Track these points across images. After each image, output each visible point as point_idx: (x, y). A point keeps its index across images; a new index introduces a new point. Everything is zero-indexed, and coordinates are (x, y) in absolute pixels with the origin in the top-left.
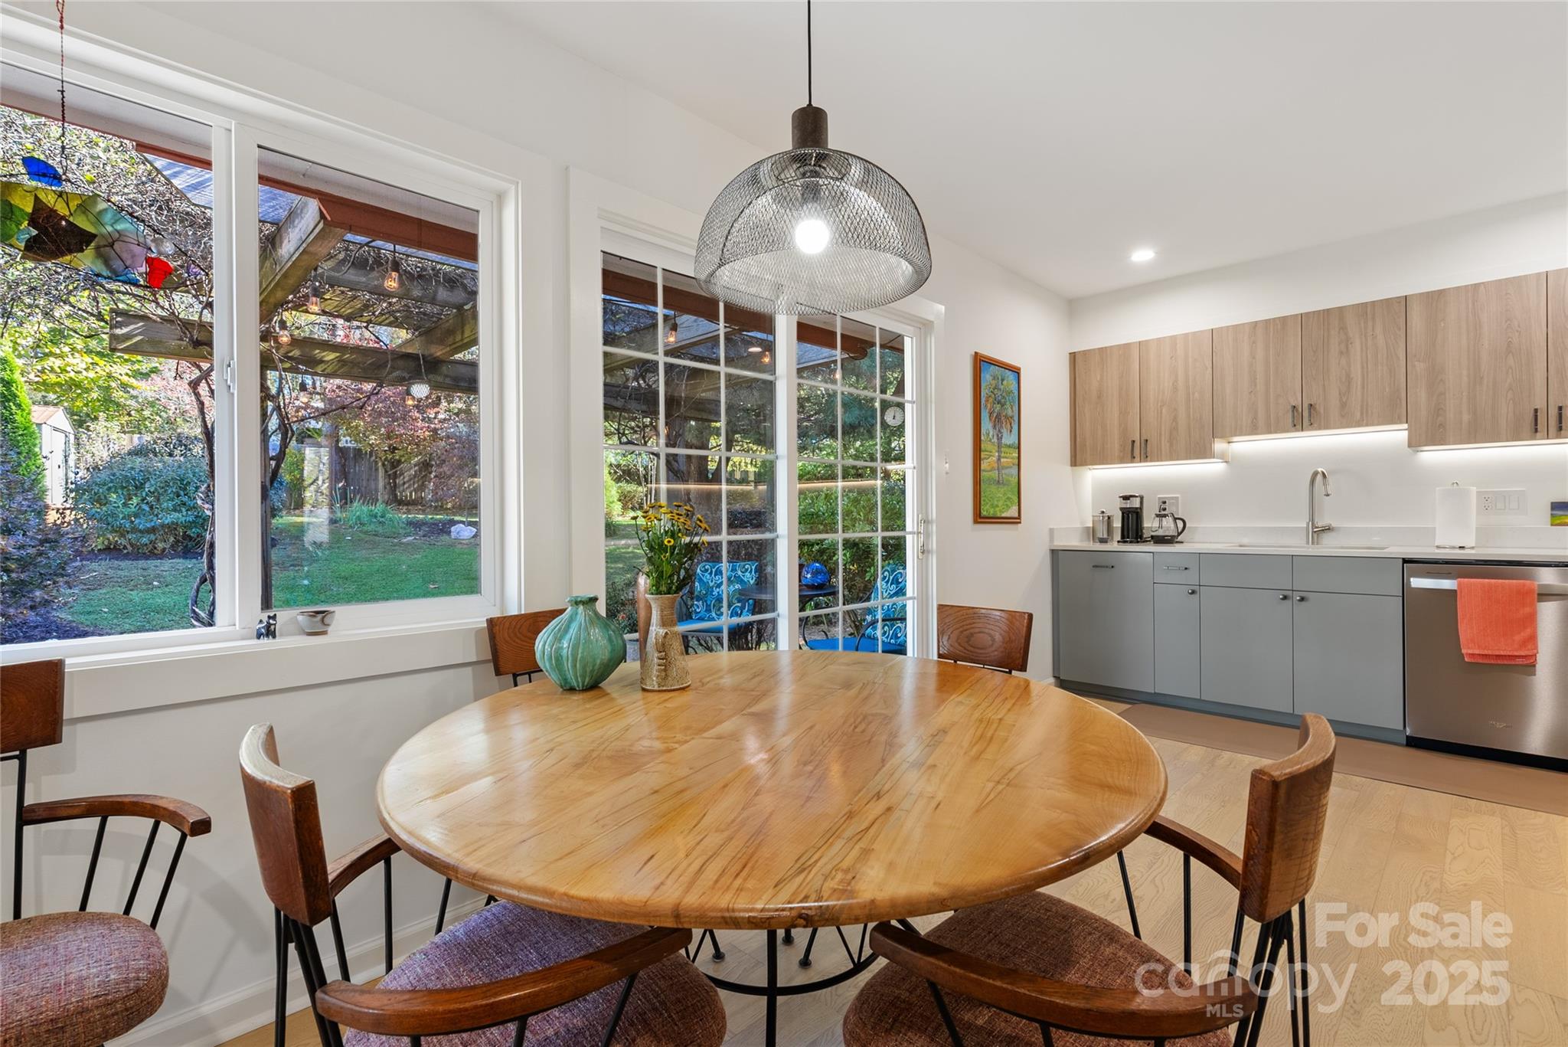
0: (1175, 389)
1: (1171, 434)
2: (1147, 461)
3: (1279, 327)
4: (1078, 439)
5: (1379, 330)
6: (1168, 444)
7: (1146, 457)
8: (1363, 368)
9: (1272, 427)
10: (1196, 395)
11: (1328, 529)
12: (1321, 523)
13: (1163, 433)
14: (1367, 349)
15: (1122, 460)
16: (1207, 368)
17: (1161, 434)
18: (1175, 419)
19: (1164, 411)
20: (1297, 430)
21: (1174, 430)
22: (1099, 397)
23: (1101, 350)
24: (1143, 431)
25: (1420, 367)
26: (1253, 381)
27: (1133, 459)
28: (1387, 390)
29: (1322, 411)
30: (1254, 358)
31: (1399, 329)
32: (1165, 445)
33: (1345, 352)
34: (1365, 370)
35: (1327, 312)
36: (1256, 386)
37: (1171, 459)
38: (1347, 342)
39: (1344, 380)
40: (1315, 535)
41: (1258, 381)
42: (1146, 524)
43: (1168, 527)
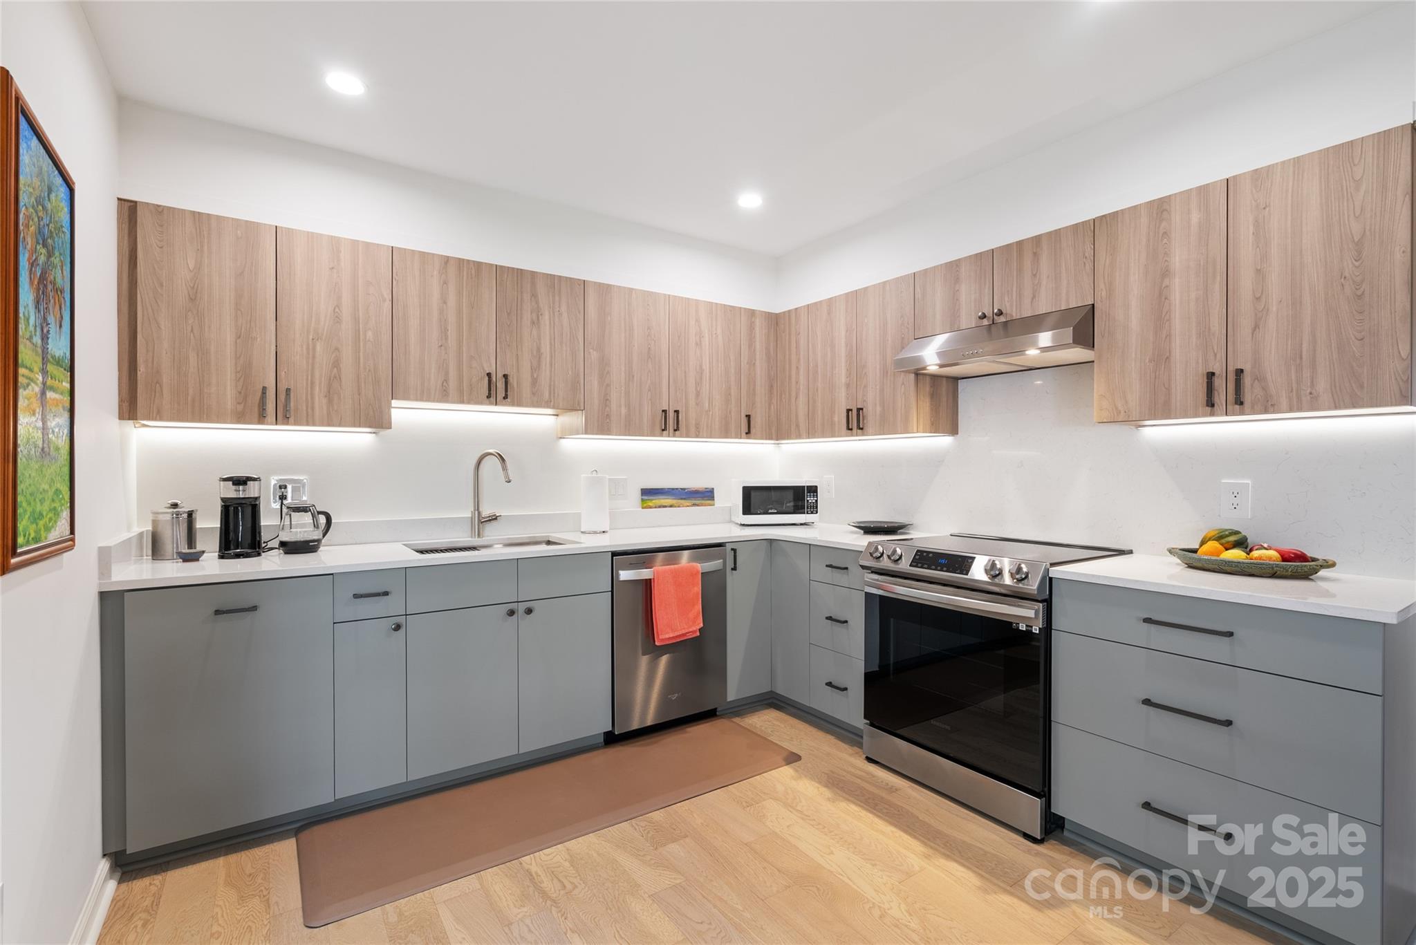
0: (337, 319)
1: (330, 386)
2: (287, 424)
3: (473, 272)
4: (142, 369)
5: (564, 308)
6: (324, 401)
7: (285, 415)
8: (551, 344)
9: (464, 396)
10: (370, 334)
11: (494, 518)
12: (486, 512)
13: (317, 382)
14: (554, 324)
15: (240, 417)
16: (384, 300)
17: (312, 383)
18: (336, 364)
19: (318, 348)
20: (491, 404)
21: (334, 379)
22: (192, 299)
23: (197, 216)
24: (282, 374)
25: (594, 355)
26: (444, 332)
27: (261, 418)
28: (570, 373)
29: (515, 386)
30: (445, 302)
31: (579, 312)
32: (320, 402)
33: (536, 323)
34: (553, 348)
35: (520, 273)
36: (446, 339)
37: (330, 424)
38: (538, 312)
39: (535, 353)
40: (481, 525)
41: (449, 333)
42: (265, 521)
43: (302, 527)
